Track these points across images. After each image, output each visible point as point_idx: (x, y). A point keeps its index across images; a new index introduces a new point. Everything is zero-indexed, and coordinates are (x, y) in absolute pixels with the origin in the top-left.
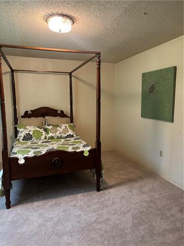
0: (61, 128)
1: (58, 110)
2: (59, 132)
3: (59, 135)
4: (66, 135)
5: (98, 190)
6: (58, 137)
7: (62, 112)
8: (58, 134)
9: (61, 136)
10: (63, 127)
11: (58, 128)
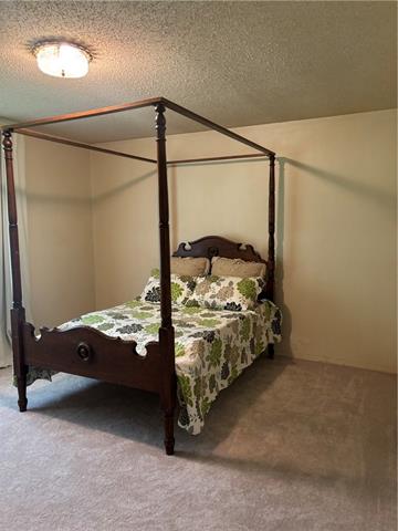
0: (219, 285)
1: (240, 245)
2: (210, 294)
3: (210, 301)
4: (224, 303)
5: (170, 451)
6: (207, 303)
7: (250, 247)
8: (207, 297)
9: (214, 303)
10: (225, 284)
11: (213, 285)
